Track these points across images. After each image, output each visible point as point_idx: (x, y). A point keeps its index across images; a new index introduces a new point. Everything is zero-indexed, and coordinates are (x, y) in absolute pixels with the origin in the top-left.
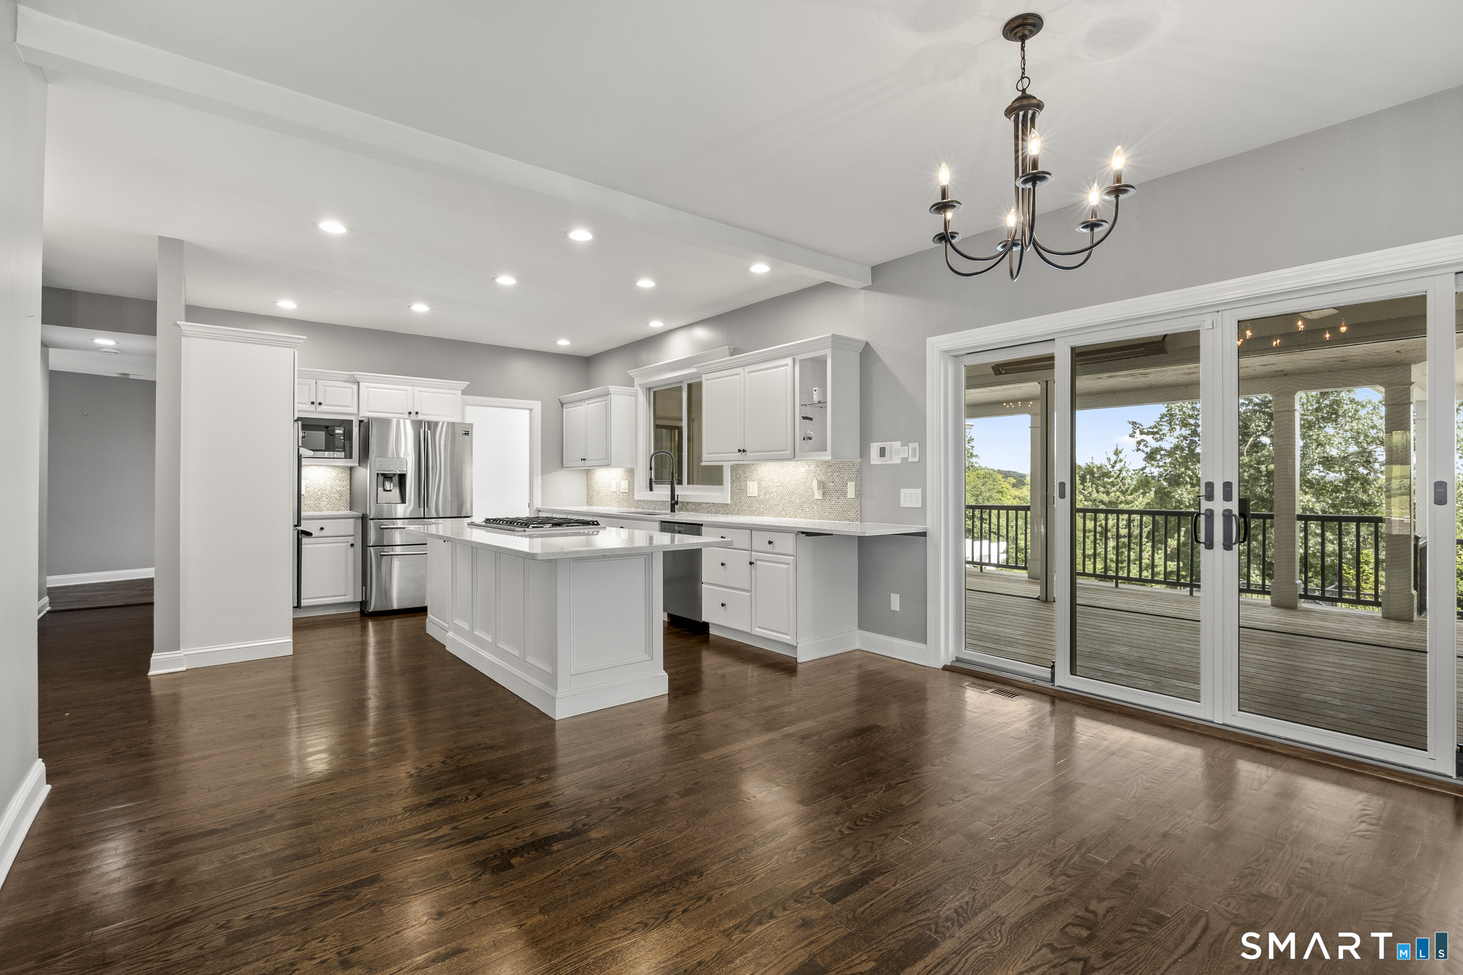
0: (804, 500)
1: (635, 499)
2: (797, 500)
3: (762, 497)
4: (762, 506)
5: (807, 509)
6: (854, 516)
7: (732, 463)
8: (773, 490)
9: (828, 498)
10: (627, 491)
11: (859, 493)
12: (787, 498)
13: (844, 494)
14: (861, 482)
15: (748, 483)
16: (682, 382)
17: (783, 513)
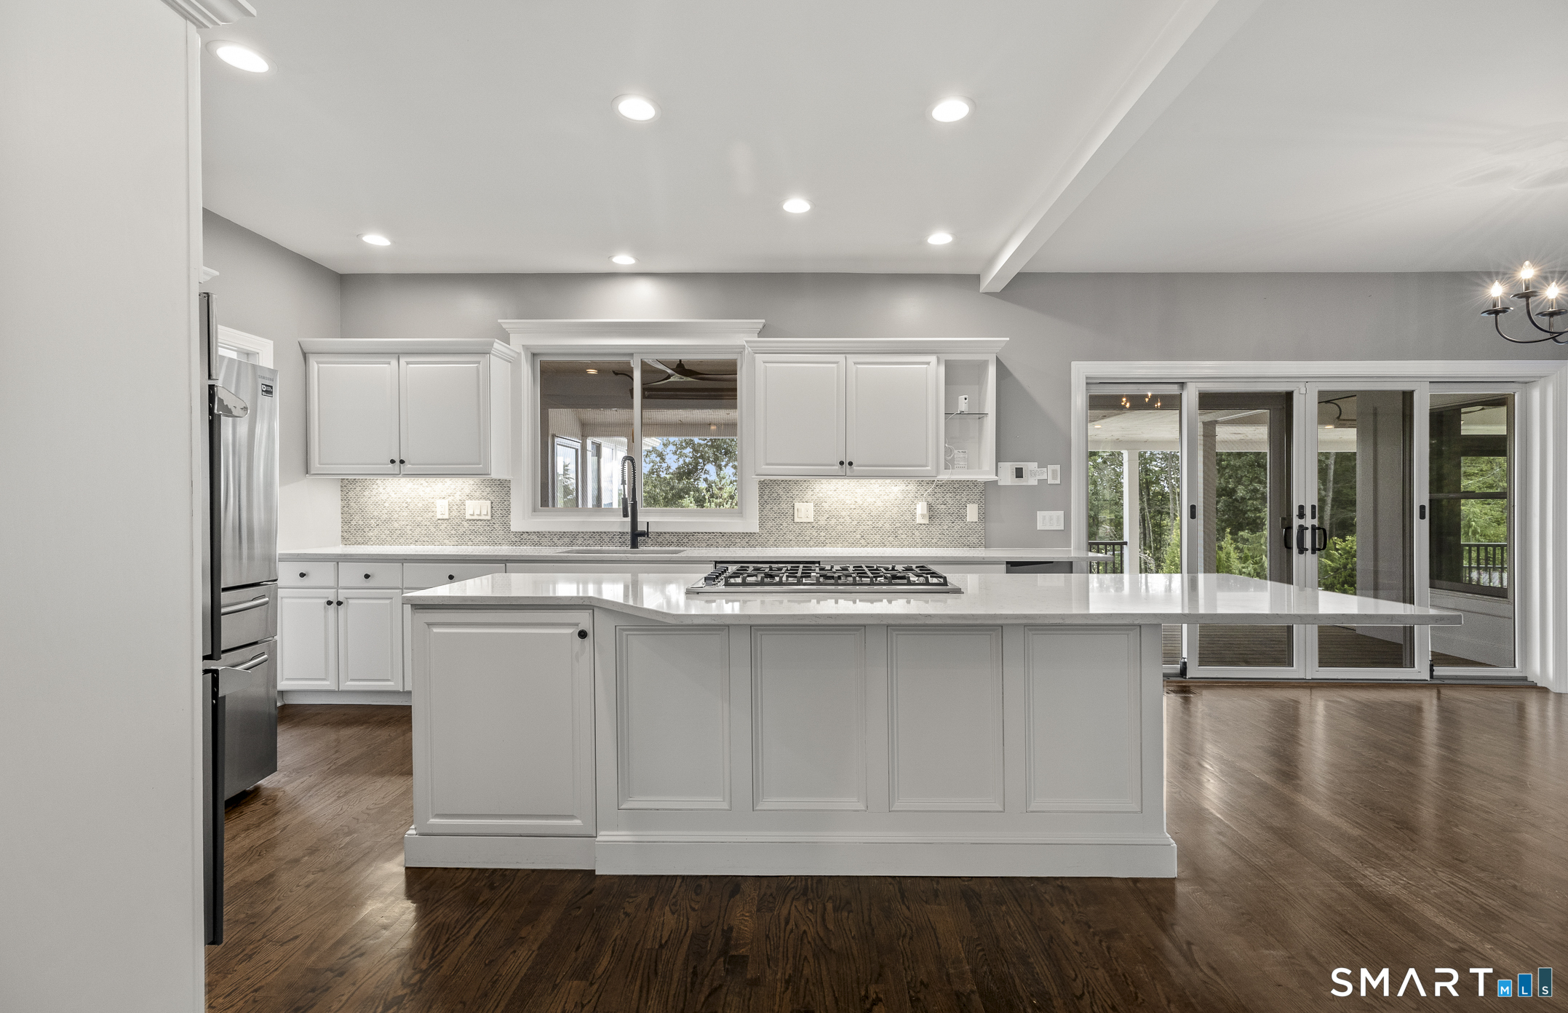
0: (898, 525)
1: (513, 529)
2: (887, 526)
3: (822, 522)
4: (823, 534)
5: (903, 536)
6: (976, 541)
7: (762, 478)
8: (844, 513)
9: (937, 522)
10: (489, 517)
11: (983, 516)
12: (870, 523)
13: (962, 517)
14: (985, 504)
15: (797, 505)
16: (632, 355)
17: (863, 541)
